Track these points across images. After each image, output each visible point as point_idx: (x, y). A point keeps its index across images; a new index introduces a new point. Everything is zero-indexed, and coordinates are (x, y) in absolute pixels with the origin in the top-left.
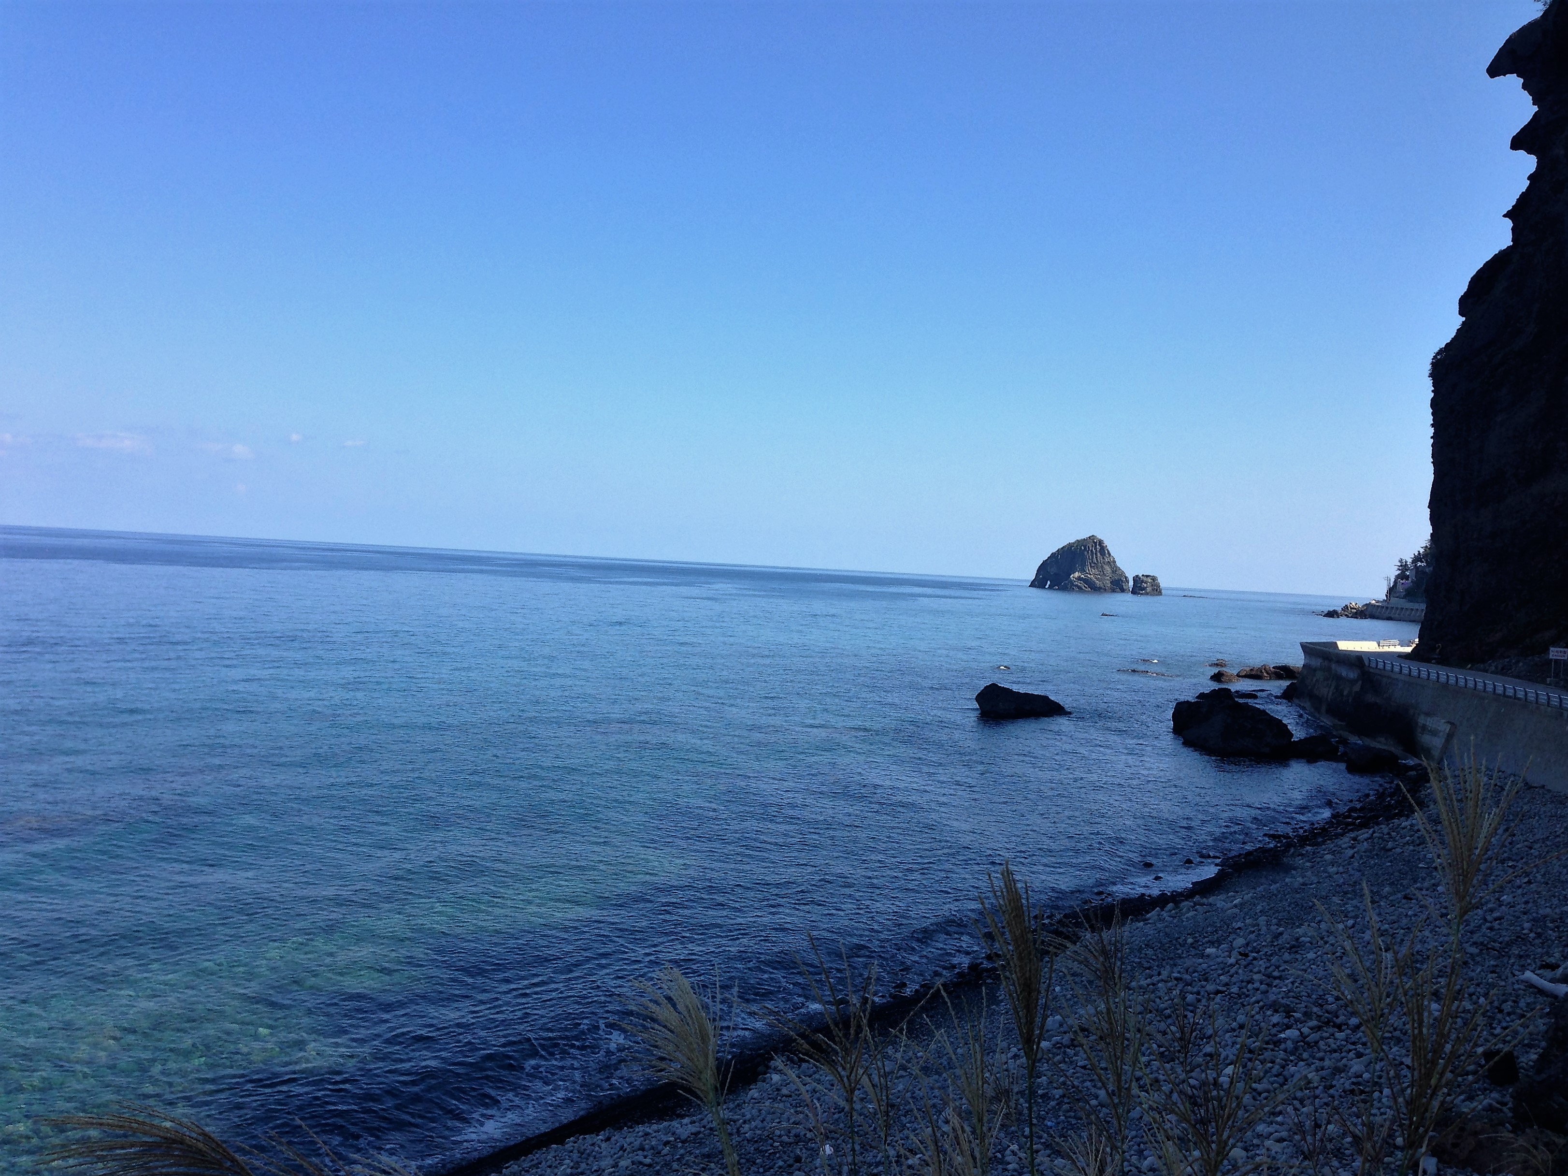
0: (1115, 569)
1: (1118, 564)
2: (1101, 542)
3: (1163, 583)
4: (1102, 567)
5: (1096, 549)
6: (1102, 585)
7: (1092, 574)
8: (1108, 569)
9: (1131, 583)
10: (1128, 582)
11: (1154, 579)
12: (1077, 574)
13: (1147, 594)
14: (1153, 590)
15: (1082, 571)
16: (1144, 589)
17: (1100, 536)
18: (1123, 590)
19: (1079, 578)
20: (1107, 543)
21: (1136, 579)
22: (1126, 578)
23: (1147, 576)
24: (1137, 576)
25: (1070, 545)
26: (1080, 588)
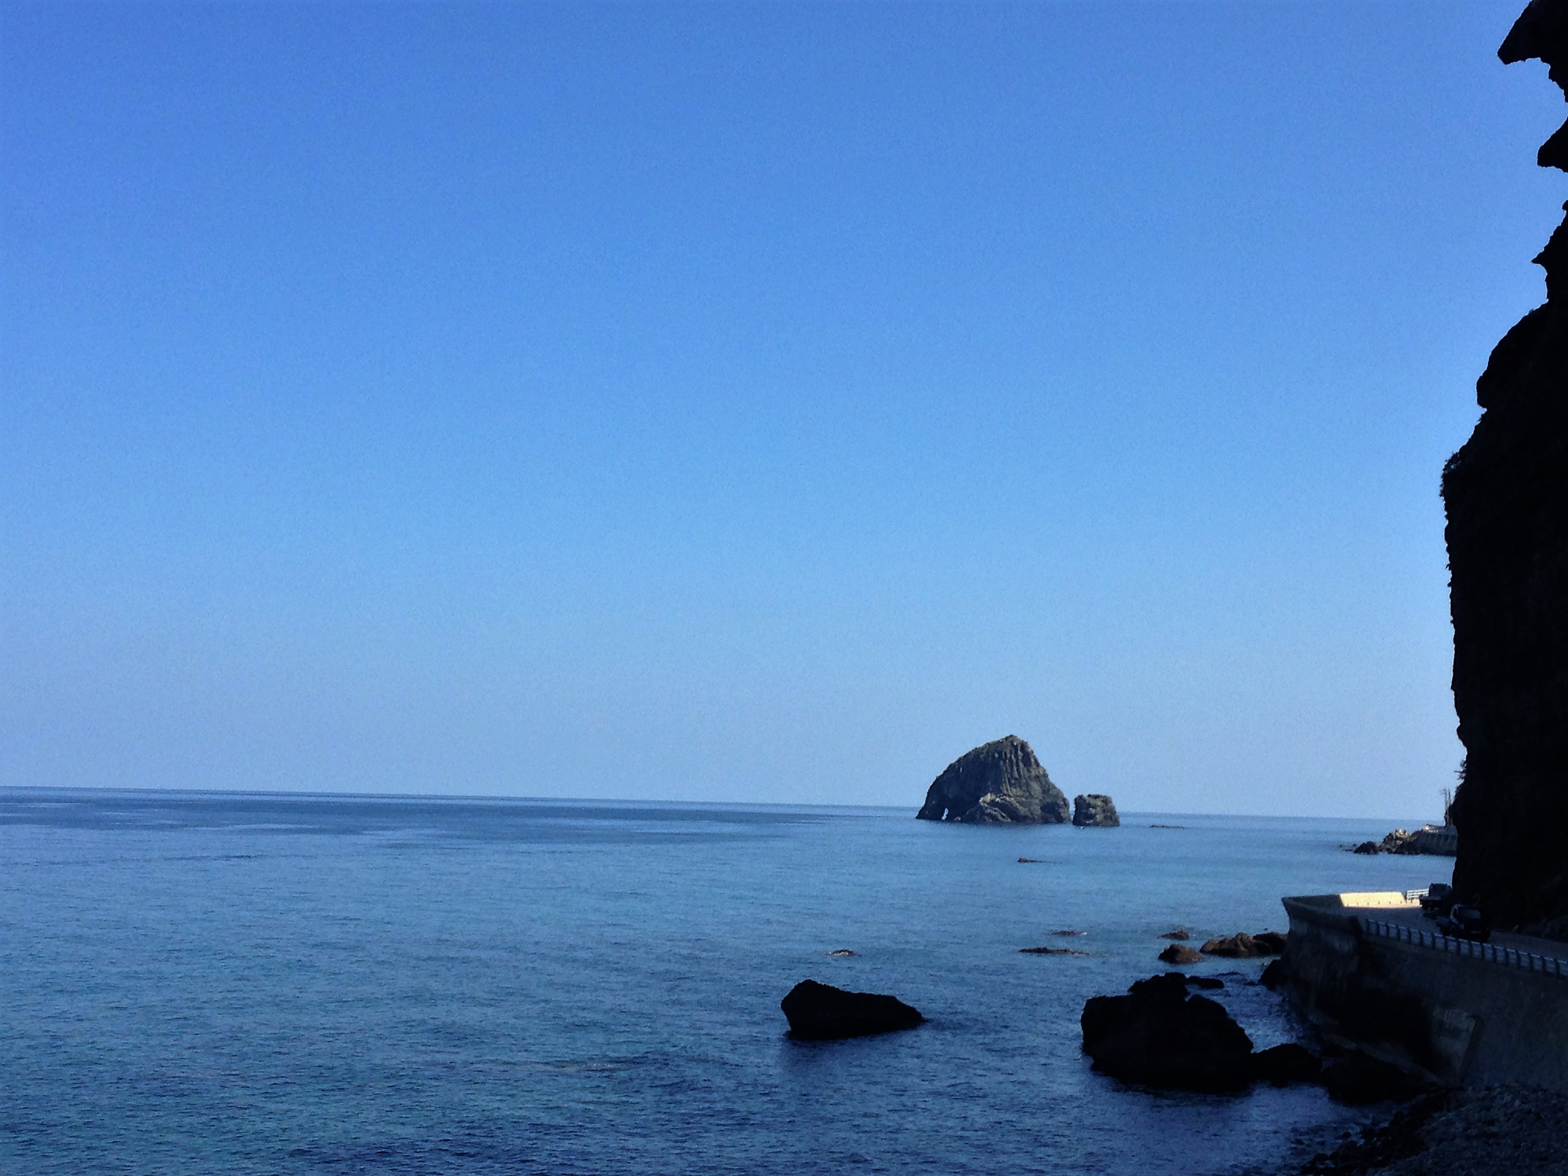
0: (1047, 788)
1: (1052, 779)
2: (1023, 746)
4: (1027, 785)
5: (1016, 756)
6: (1028, 814)
7: (1012, 796)
8: (1035, 786)
9: (1072, 808)
11: (1106, 801)
12: (989, 797)
13: (1096, 824)
14: (1105, 818)
15: (998, 791)
16: (1092, 817)
17: (1022, 736)
18: (1060, 820)
19: (993, 803)
20: (1033, 746)
21: (1080, 802)
23: (1096, 797)
24: (1081, 797)
25: (977, 752)
26: (994, 818)
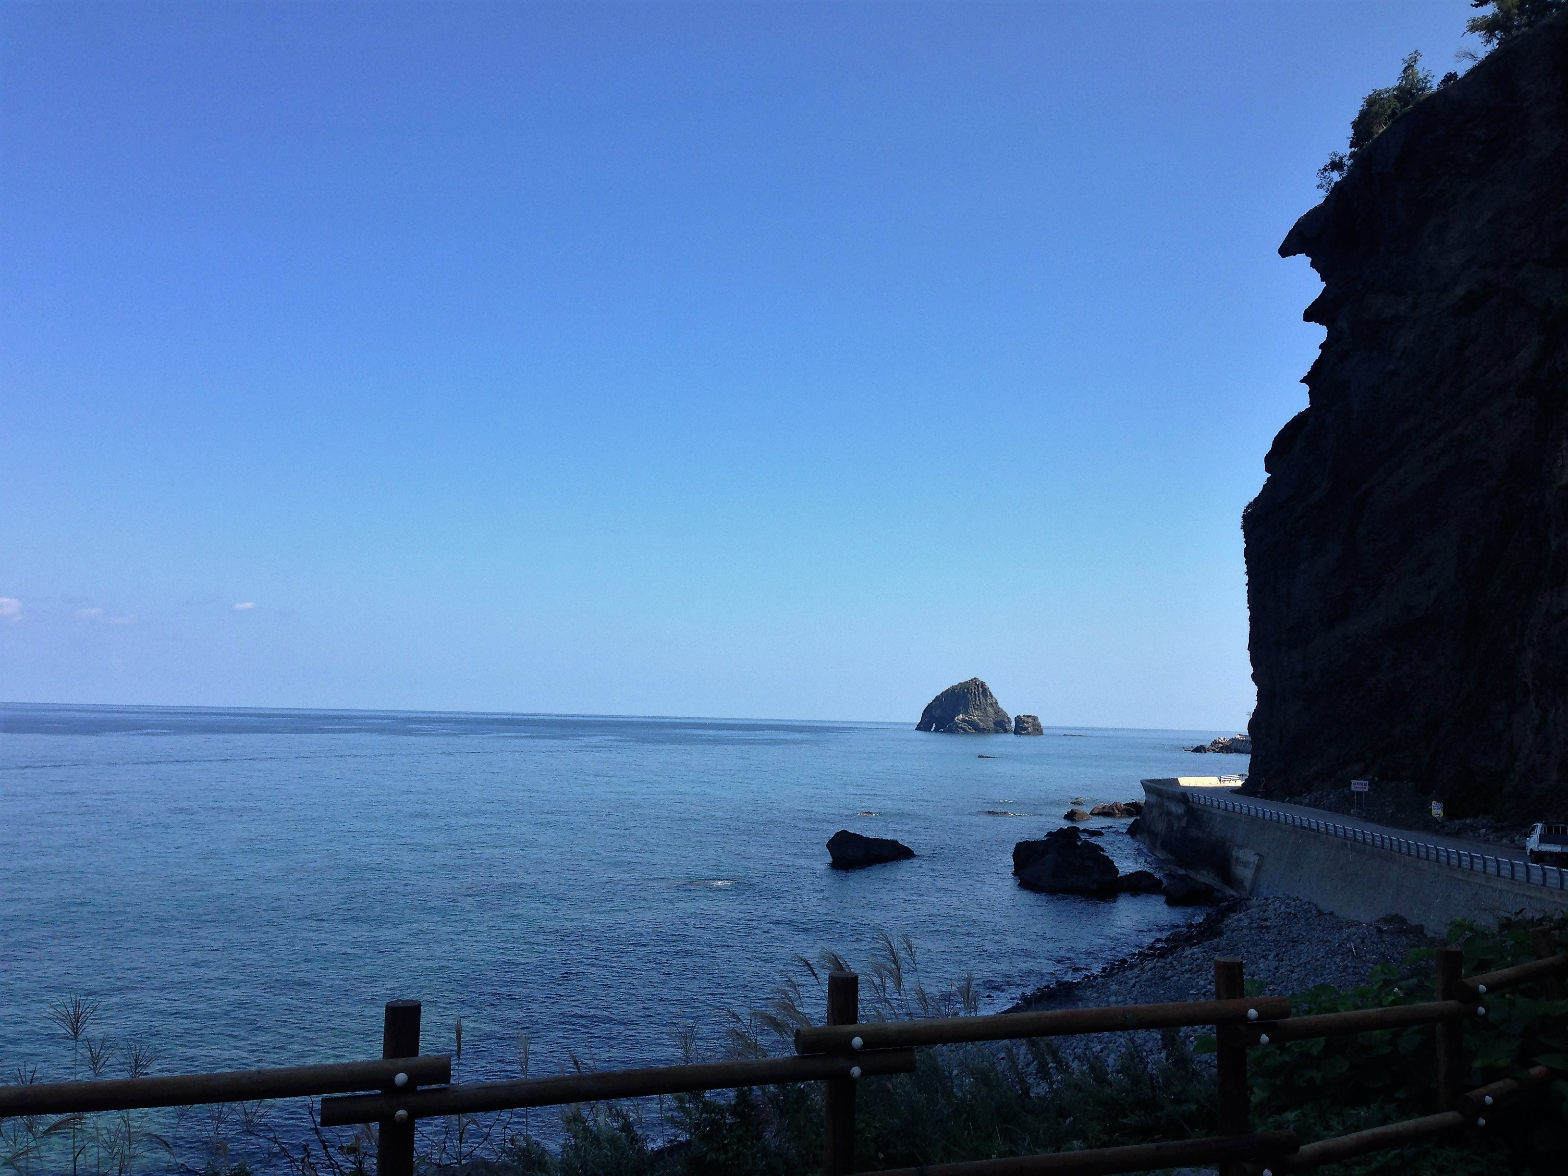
0: (998, 711)
1: (1001, 705)
2: (983, 684)
3: (1043, 722)
4: (985, 709)
5: (978, 691)
6: (985, 727)
7: (975, 716)
8: (990, 710)
9: (1013, 724)
10: (1010, 722)
11: (1035, 719)
12: (961, 717)
13: (1029, 734)
14: (1034, 729)
15: (966, 713)
16: (1026, 729)
17: (982, 679)
18: (1006, 731)
19: (963, 721)
20: (988, 685)
21: (1018, 719)
22: (1008, 718)
23: (1029, 716)
24: (1019, 717)
25: (953, 688)
26: (965, 730)
